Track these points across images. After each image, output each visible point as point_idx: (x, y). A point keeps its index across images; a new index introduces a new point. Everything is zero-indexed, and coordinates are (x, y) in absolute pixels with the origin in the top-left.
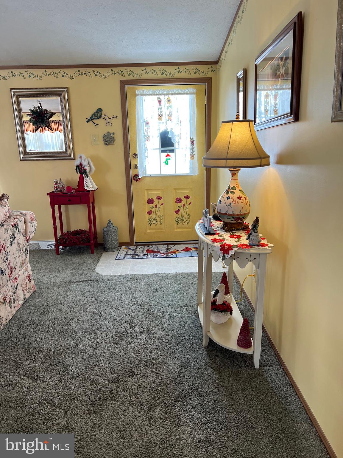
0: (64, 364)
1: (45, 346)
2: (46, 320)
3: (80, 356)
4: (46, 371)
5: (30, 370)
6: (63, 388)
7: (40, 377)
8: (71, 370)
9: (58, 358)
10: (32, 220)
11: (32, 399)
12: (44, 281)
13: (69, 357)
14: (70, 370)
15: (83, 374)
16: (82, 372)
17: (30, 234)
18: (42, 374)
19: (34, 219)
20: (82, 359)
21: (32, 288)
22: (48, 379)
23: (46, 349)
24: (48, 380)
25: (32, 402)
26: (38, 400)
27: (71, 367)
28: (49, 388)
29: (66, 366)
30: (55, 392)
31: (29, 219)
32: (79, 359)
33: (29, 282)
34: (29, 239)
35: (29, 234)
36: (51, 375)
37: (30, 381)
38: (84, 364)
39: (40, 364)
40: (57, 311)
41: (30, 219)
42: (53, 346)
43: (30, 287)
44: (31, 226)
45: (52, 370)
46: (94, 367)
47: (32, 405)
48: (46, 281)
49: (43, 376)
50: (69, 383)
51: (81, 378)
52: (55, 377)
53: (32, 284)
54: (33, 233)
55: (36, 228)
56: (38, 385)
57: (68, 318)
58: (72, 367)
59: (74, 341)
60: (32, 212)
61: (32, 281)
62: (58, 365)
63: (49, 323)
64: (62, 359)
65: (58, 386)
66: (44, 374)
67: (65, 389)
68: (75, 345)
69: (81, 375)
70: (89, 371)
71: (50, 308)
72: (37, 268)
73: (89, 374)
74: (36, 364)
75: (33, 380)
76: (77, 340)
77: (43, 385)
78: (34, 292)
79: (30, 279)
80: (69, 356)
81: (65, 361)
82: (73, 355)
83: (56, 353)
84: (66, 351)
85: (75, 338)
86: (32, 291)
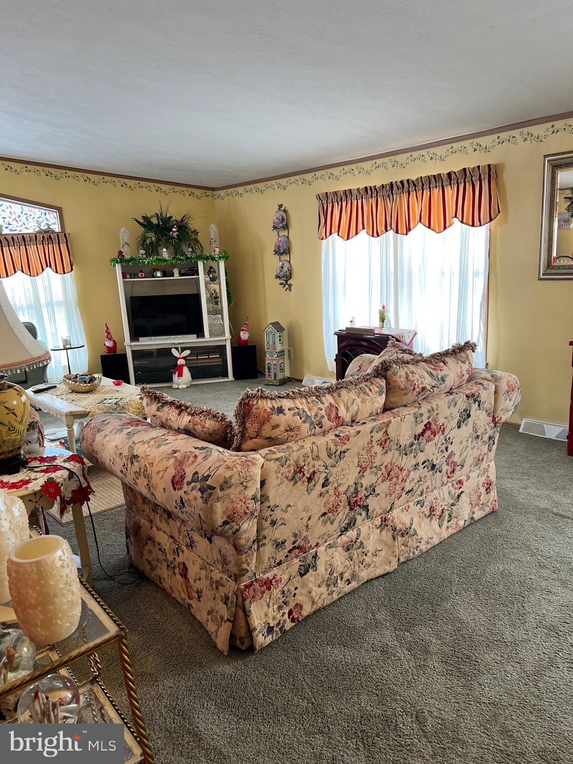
0: (475, 665)
1: (462, 615)
2: (488, 570)
3: (509, 668)
4: (442, 662)
5: (420, 644)
6: (452, 708)
7: (428, 666)
8: (481, 685)
9: (471, 649)
10: (510, 389)
11: (400, 696)
12: (520, 499)
13: (490, 657)
14: (479, 682)
15: (496, 705)
16: (496, 699)
17: (502, 412)
18: (434, 663)
19: (517, 388)
20: (510, 676)
21: (489, 504)
22: (438, 677)
23: (461, 622)
24: (438, 679)
25: (396, 700)
26: (406, 703)
27: (484, 679)
28: (431, 693)
29: (476, 672)
30: (437, 706)
31: (504, 387)
32: (505, 671)
33: (487, 493)
34: (500, 422)
35: (499, 413)
36: (447, 673)
37: (412, 664)
38: (509, 687)
39: (439, 642)
40: (513, 560)
41: (507, 388)
42: (474, 623)
43: (486, 501)
44: (507, 399)
45: (452, 665)
46: (523, 703)
47: (394, 705)
48: (524, 498)
49: (434, 667)
50: (465, 707)
51: (491, 710)
52: (449, 680)
53: (492, 499)
54: (511, 413)
55: (517, 405)
56: (418, 676)
57: (525, 584)
58: (486, 681)
59: (513, 632)
60: (514, 376)
61: (494, 494)
62: (465, 662)
63: (489, 577)
64: (477, 655)
65: (446, 701)
66: (436, 665)
67: (454, 714)
68: (511, 642)
69: (493, 704)
70: (511, 705)
71: (506, 551)
72: (521, 471)
73: (507, 711)
74: (434, 641)
75: (416, 664)
76: (520, 634)
77: (426, 682)
78: (493, 512)
79: (489, 488)
80: (492, 656)
81: (479, 661)
82: (499, 658)
83: (474, 638)
84: (490, 645)
85: (520, 627)
86: (488, 510)
